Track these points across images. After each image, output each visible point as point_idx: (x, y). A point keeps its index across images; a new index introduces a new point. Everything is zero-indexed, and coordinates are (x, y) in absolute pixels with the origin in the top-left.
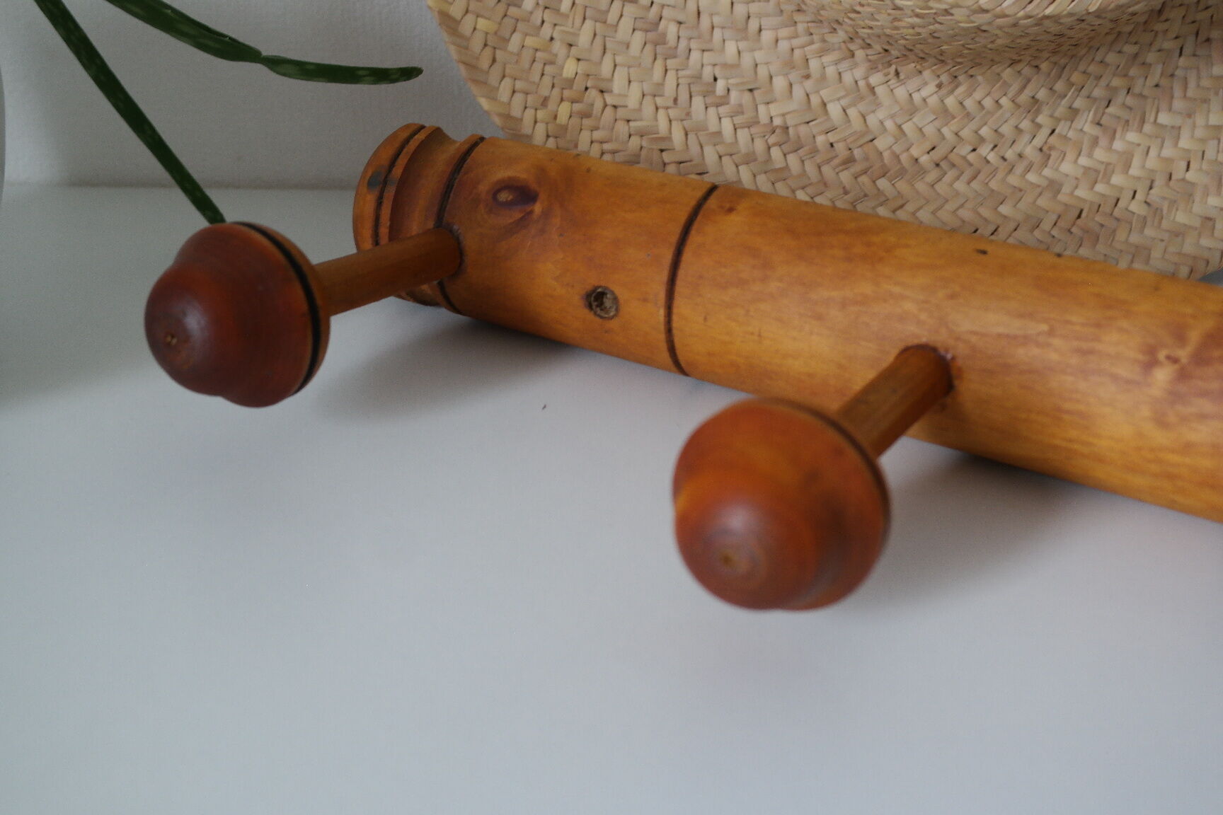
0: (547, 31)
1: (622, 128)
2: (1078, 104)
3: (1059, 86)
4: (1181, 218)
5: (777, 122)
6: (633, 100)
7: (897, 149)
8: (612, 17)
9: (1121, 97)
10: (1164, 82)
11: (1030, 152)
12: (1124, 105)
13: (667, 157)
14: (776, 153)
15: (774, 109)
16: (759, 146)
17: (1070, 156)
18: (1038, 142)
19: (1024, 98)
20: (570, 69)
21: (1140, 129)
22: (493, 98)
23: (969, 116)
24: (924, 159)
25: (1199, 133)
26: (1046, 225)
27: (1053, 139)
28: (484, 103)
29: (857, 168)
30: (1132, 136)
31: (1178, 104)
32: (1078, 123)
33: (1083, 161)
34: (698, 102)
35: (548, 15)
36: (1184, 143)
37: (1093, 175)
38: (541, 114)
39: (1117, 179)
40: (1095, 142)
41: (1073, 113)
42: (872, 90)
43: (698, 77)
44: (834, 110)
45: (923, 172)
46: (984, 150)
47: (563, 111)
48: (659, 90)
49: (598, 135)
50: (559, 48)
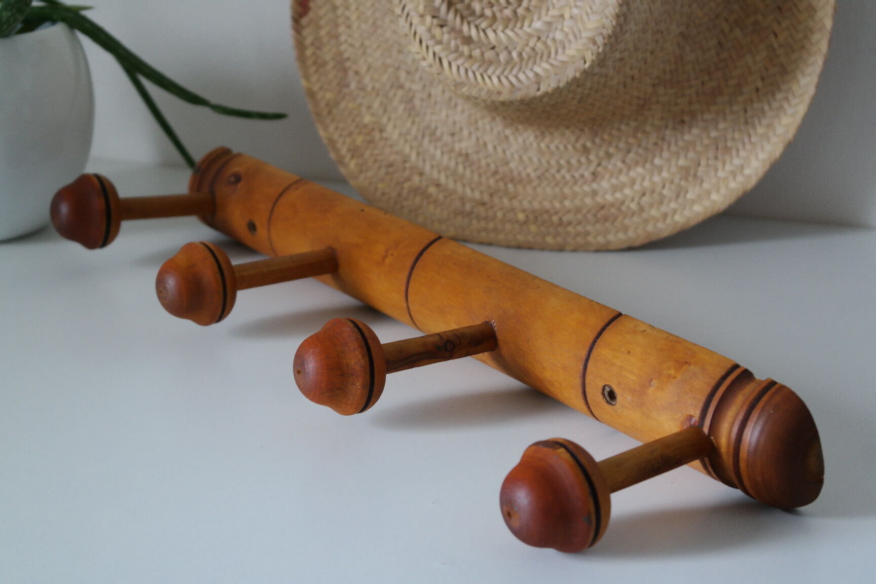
0: (359, 100)
1: (387, 150)
2: (611, 150)
3: (598, 140)
4: (654, 212)
5: (464, 151)
6: (395, 136)
7: (521, 168)
8: (391, 94)
9: (634, 149)
10: (659, 142)
11: (587, 174)
12: (637, 153)
13: (407, 165)
14: (460, 168)
15: (463, 145)
16: (453, 164)
17: (607, 177)
18: (592, 168)
19: (578, 146)
20: (367, 119)
21: (644, 167)
22: (326, 129)
23: (552, 153)
24: (533, 175)
25: (673, 169)
26: (584, 211)
27: (600, 169)
28: (322, 133)
29: (498, 177)
30: (640, 170)
31: (666, 154)
32: (613, 161)
33: (614, 181)
34: (426, 141)
35: (362, 94)
36: (665, 174)
37: (615, 189)
38: (348, 140)
39: (627, 191)
40: (620, 171)
41: (609, 156)
42: (507, 137)
43: (428, 127)
44: (490, 147)
45: (530, 181)
46: (563, 172)
47: (359, 140)
48: (408, 132)
49: (376, 152)
50: (364, 109)
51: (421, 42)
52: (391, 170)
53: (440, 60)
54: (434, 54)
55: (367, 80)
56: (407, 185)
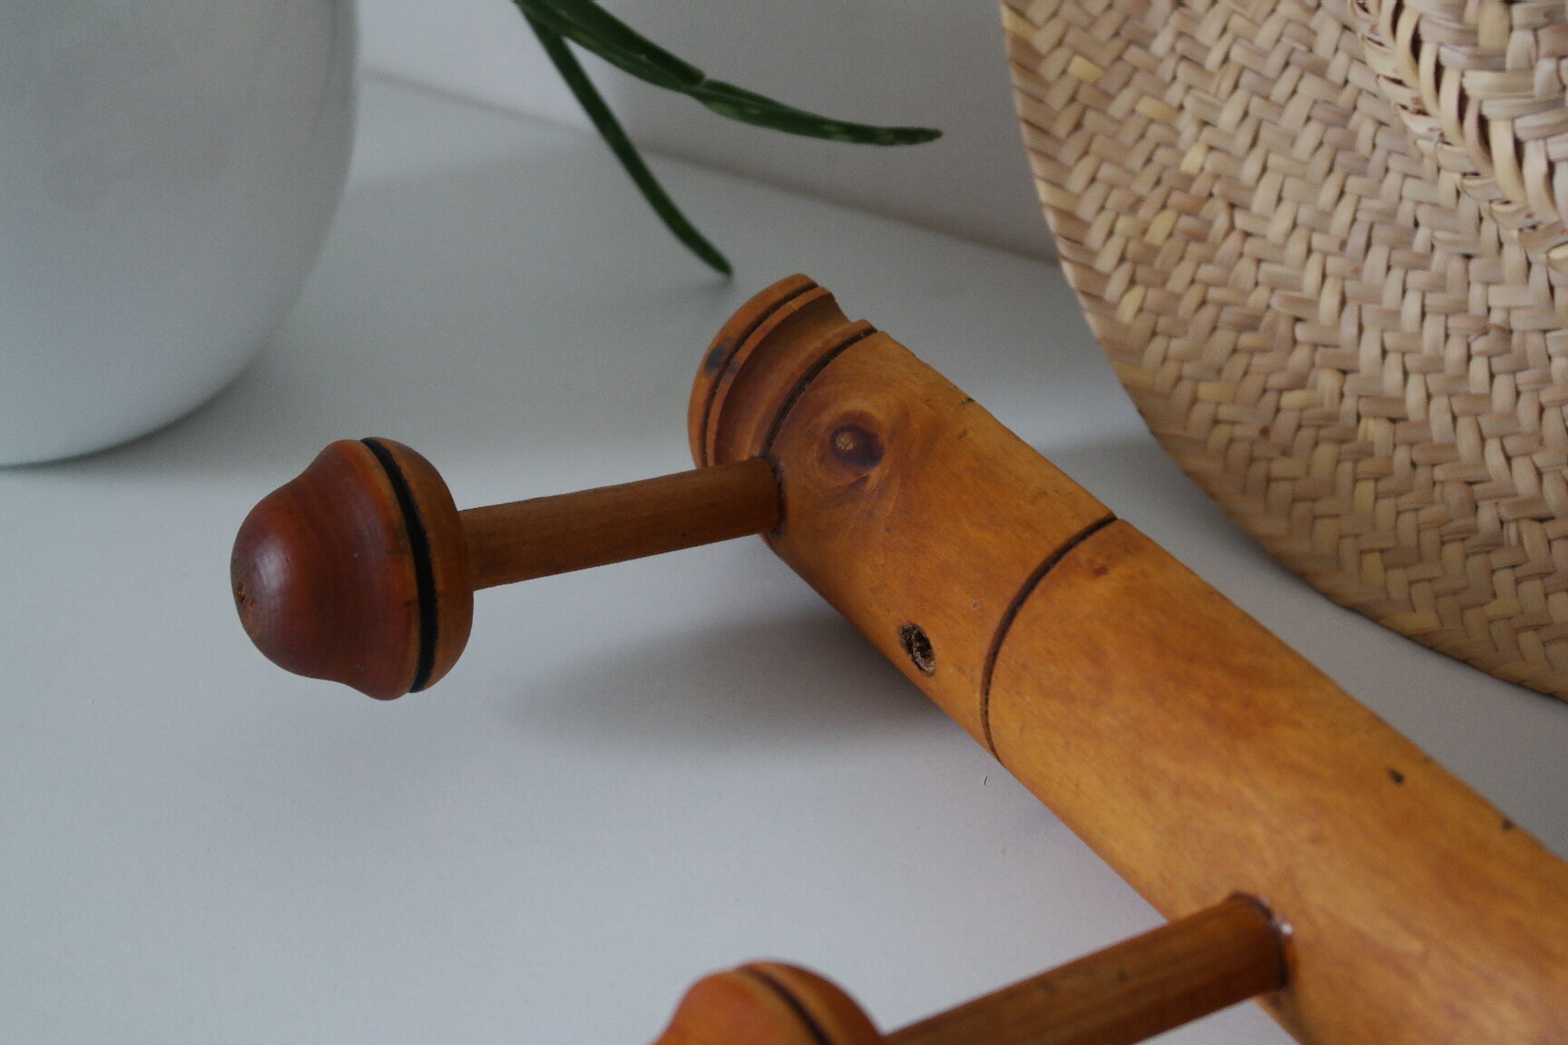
0: (1174, 95)
1: (1245, 269)
5: (1497, 317)
6: (1276, 230)
8: (1280, 90)
13: (1301, 332)
14: (1478, 368)
15: (1498, 297)
16: (1455, 351)
20: (1193, 159)
22: (1056, 184)
28: (1044, 192)
34: (1378, 256)
35: (1184, 71)
38: (1123, 224)
43: (1390, 215)
47: (1161, 225)
48: (1321, 222)
49: (1206, 272)
50: (1187, 124)
51: (1416, 44)
52: (1247, 339)
53: (1483, 123)
54: (1463, 99)
55: (1208, 32)
56: (1291, 399)
